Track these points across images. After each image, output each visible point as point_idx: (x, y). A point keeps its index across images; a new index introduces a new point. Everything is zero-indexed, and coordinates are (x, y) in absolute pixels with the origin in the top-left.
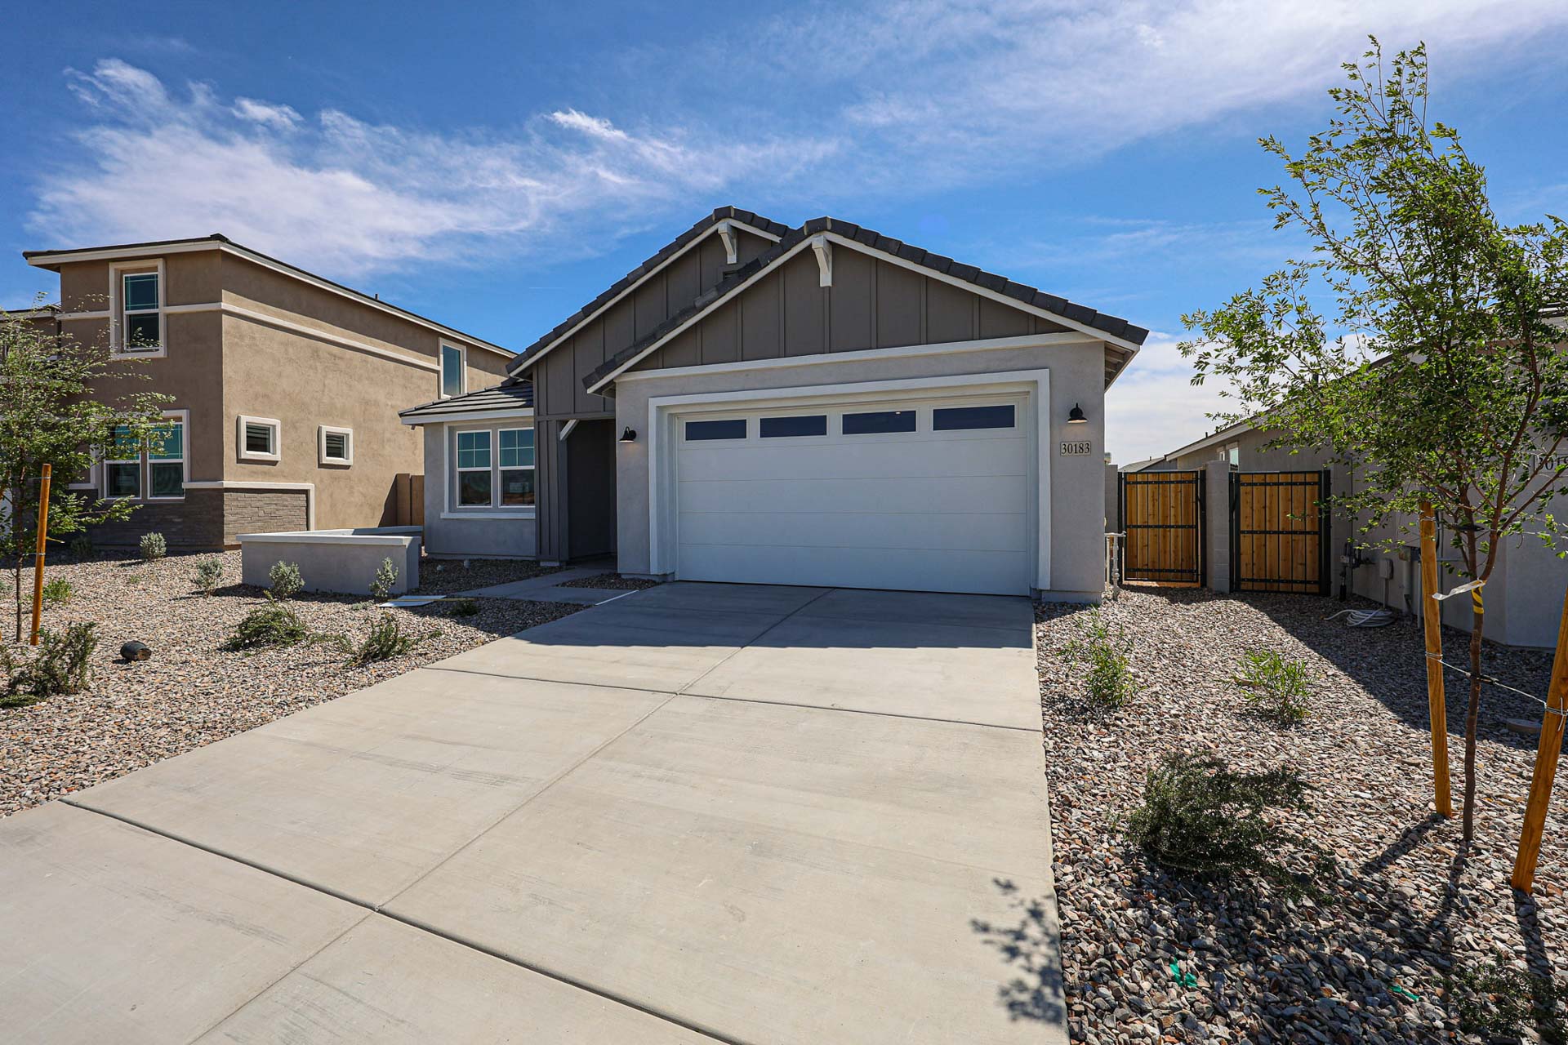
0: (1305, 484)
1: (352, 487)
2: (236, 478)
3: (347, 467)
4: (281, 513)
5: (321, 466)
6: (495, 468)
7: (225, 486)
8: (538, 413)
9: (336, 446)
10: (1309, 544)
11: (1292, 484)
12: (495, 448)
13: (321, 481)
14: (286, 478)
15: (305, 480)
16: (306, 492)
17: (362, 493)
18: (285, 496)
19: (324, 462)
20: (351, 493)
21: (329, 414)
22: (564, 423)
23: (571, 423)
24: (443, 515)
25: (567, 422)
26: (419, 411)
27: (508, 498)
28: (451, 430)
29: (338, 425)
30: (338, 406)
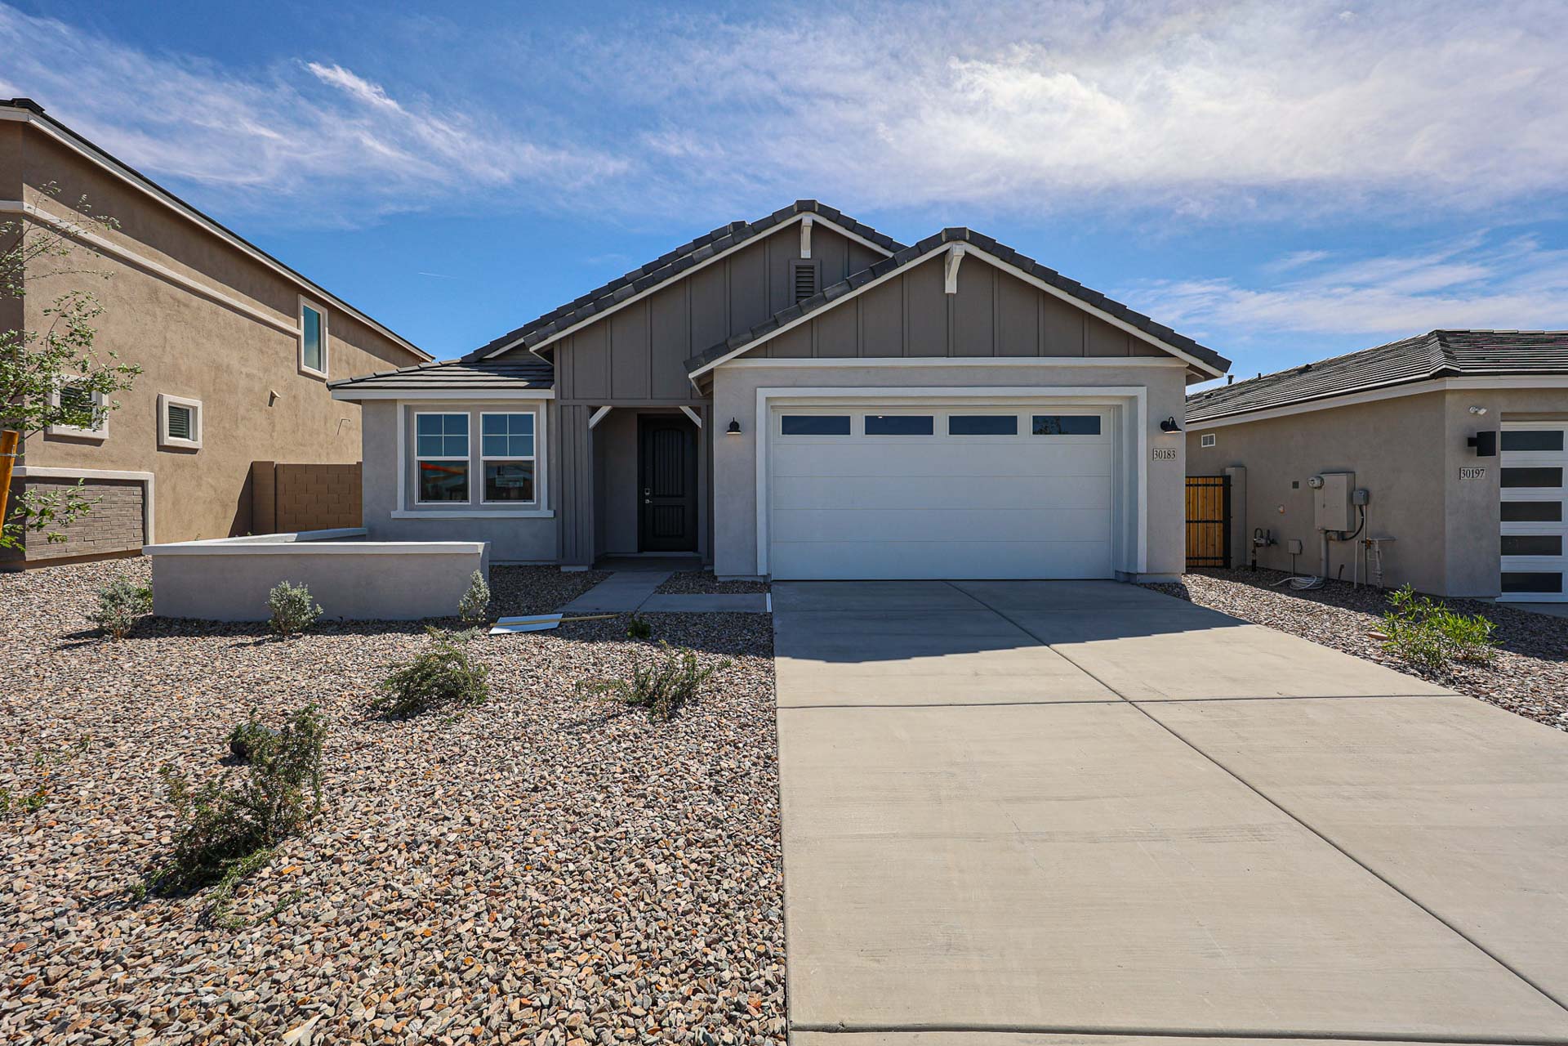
0: (1215, 485)
1: (200, 478)
2: (44, 461)
3: (194, 451)
4: (108, 512)
5: (161, 448)
6: (475, 458)
7: (28, 473)
8: (561, 394)
9: (181, 419)
10: (1217, 529)
11: (1207, 485)
12: (476, 434)
13: (161, 469)
14: (115, 463)
15: (140, 468)
16: (142, 484)
17: (212, 486)
18: (114, 489)
19: (166, 443)
20: (199, 485)
21: (171, 378)
22: (594, 410)
23: (604, 411)
24: (394, 515)
25: (599, 408)
26: (355, 383)
27: (495, 492)
28: (408, 410)
29: (183, 394)
30: (183, 368)
